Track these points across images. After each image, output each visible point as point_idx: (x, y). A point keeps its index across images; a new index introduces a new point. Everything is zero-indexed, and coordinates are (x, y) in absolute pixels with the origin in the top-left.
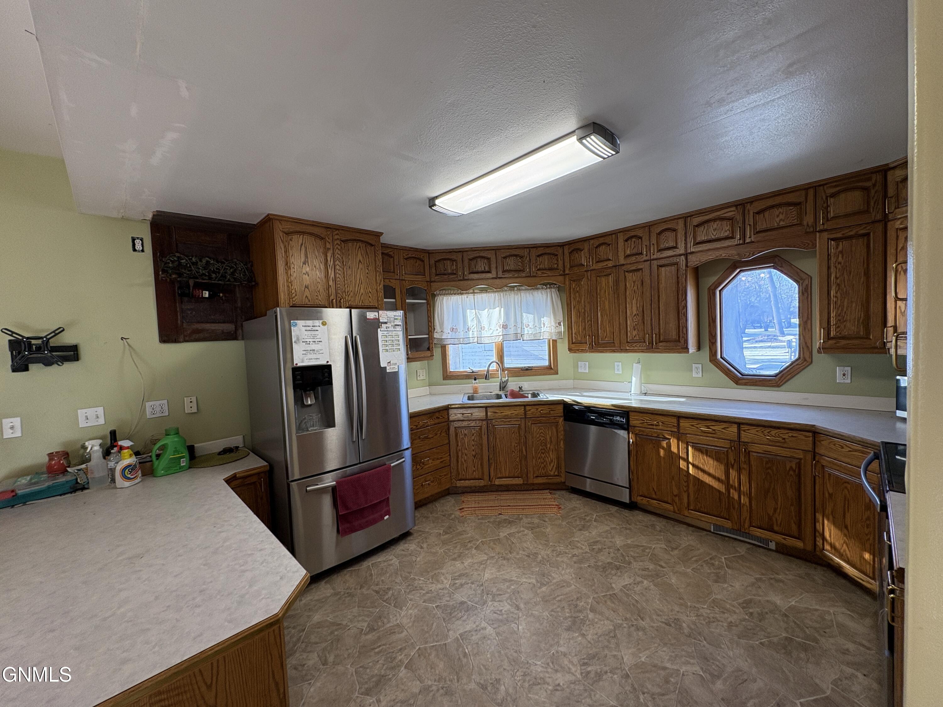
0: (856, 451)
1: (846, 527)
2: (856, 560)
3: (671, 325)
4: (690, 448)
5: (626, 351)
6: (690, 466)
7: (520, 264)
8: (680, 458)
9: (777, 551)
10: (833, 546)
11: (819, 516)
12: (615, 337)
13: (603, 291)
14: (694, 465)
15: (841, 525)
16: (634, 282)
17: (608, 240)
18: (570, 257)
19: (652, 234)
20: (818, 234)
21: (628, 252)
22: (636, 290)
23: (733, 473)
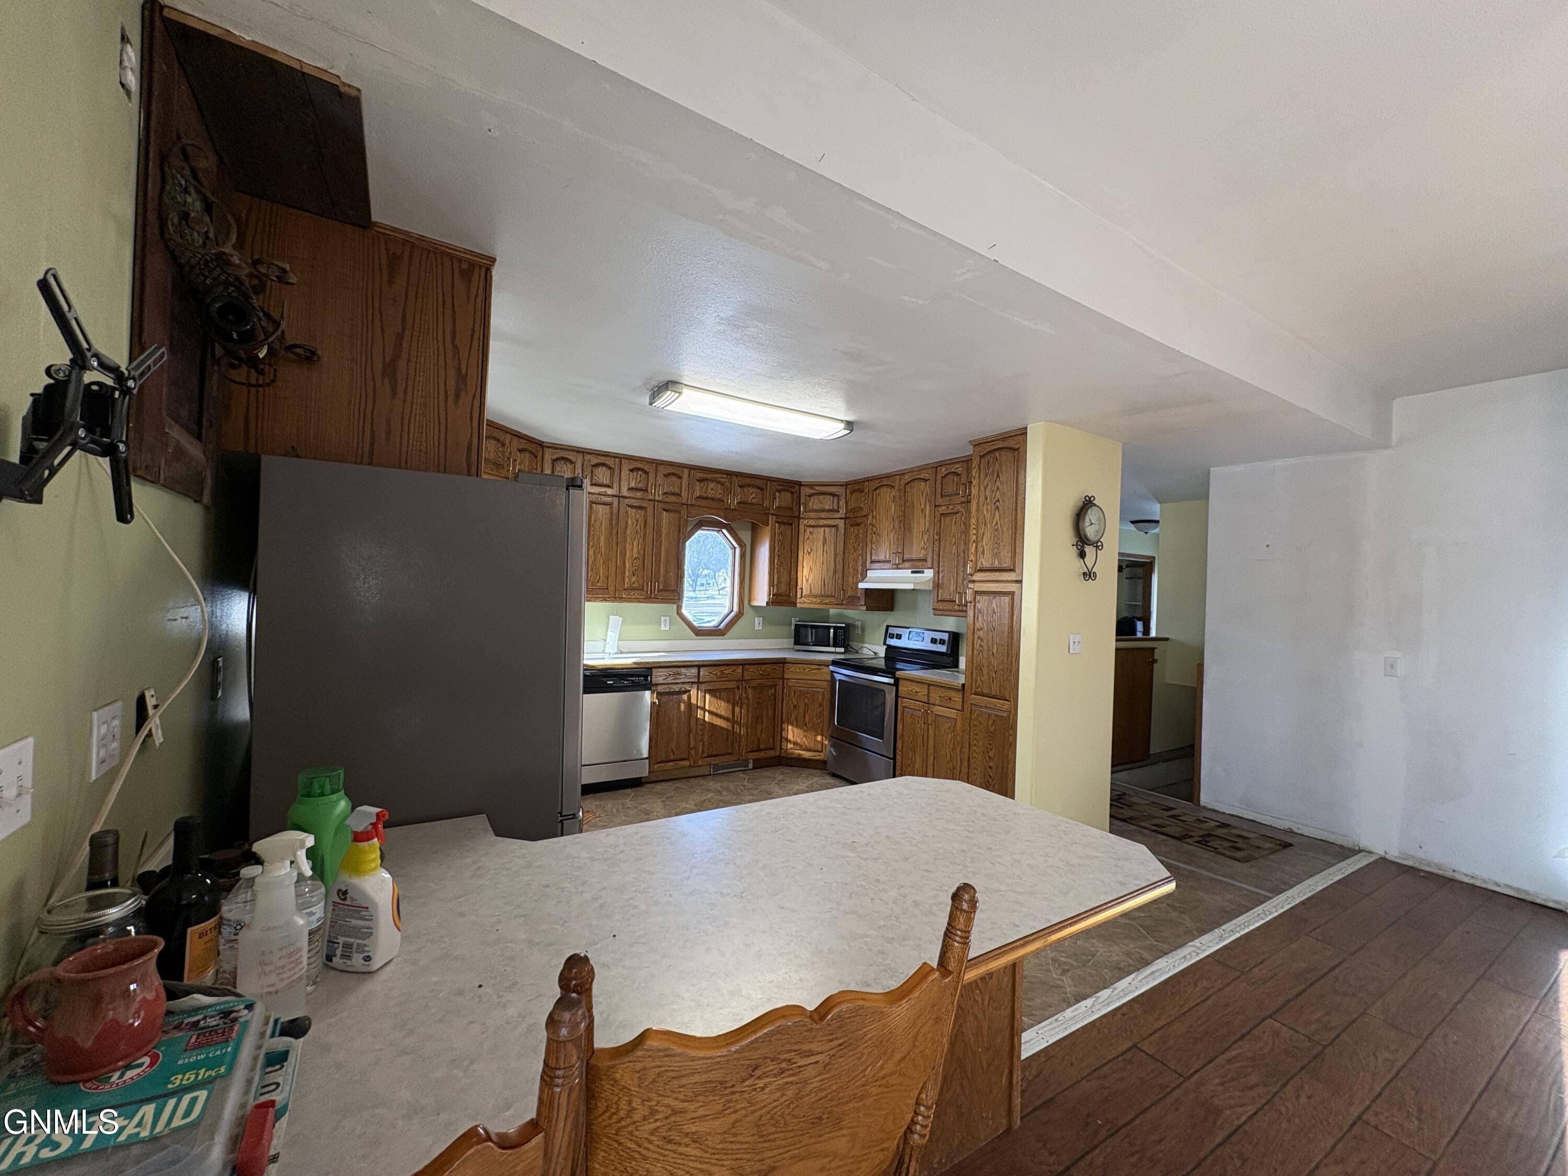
0: (814, 669)
1: (806, 725)
2: (812, 745)
3: (671, 574)
4: (708, 696)
5: (620, 599)
6: (707, 714)
7: (500, 454)
8: (698, 707)
9: (754, 768)
10: (795, 743)
11: (785, 726)
12: (610, 581)
13: (598, 523)
14: (710, 713)
15: (801, 724)
16: (637, 521)
17: (610, 462)
18: (553, 466)
19: (658, 474)
20: (770, 516)
21: (633, 485)
22: (639, 530)
23: (737, 710)
